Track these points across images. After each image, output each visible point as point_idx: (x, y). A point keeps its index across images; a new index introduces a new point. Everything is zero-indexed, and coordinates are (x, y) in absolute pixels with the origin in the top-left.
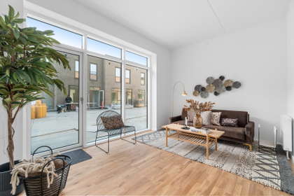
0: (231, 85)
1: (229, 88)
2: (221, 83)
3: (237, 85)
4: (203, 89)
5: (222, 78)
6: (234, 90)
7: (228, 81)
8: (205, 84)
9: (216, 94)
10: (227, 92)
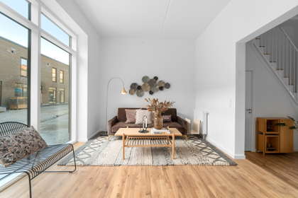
0: (163, 85)
1: (161, 88)
2: (155, 82)
3: (168, 86)
4: (139, 88)
5: (156, 78)
6: (165, 90)
7: (161, 81)
8: (140, 83)
9: (151, 93)
10: (160, 91)
